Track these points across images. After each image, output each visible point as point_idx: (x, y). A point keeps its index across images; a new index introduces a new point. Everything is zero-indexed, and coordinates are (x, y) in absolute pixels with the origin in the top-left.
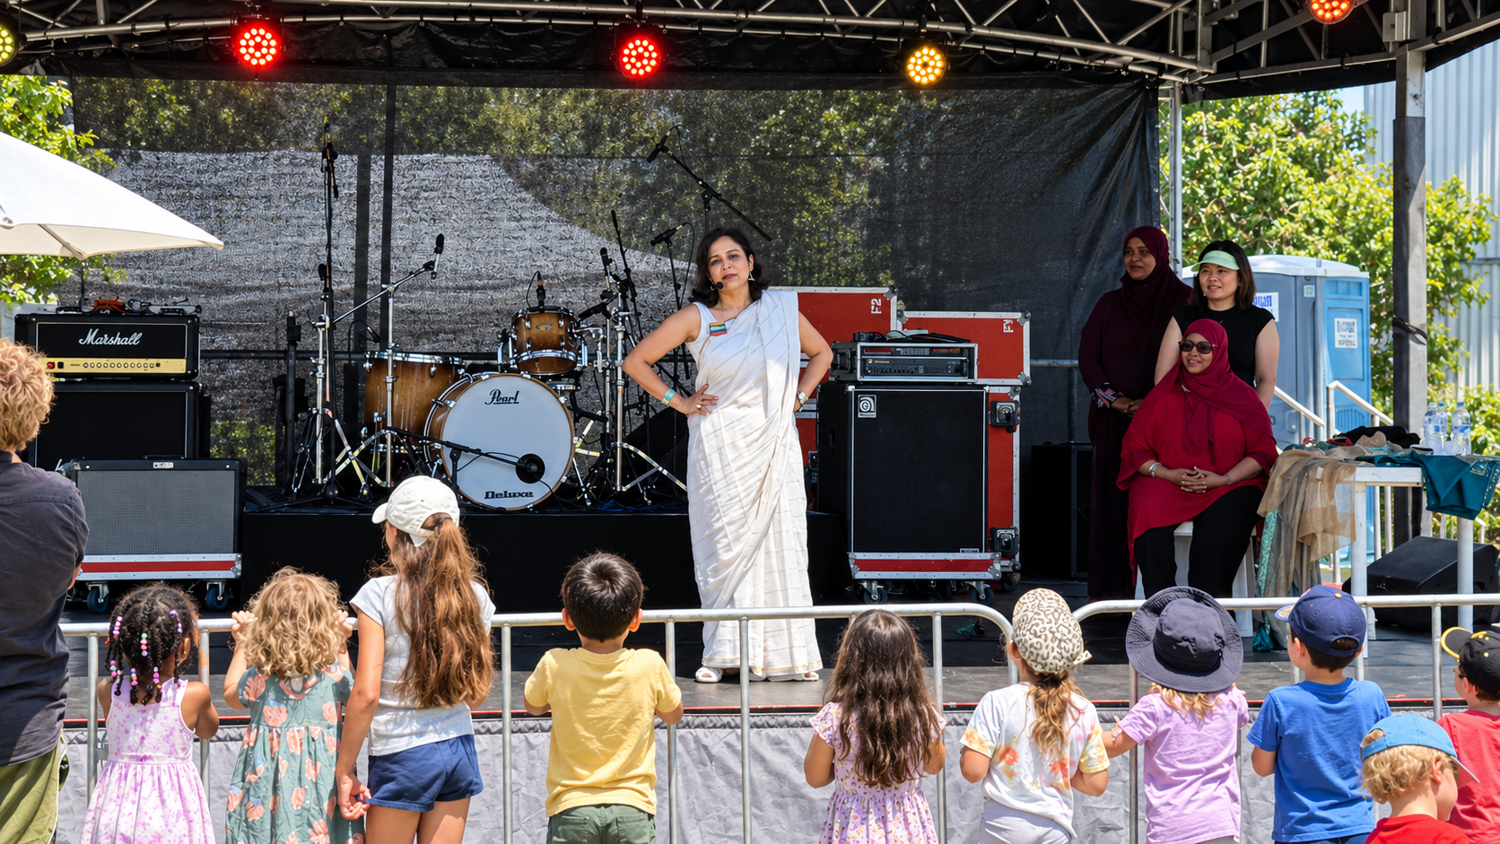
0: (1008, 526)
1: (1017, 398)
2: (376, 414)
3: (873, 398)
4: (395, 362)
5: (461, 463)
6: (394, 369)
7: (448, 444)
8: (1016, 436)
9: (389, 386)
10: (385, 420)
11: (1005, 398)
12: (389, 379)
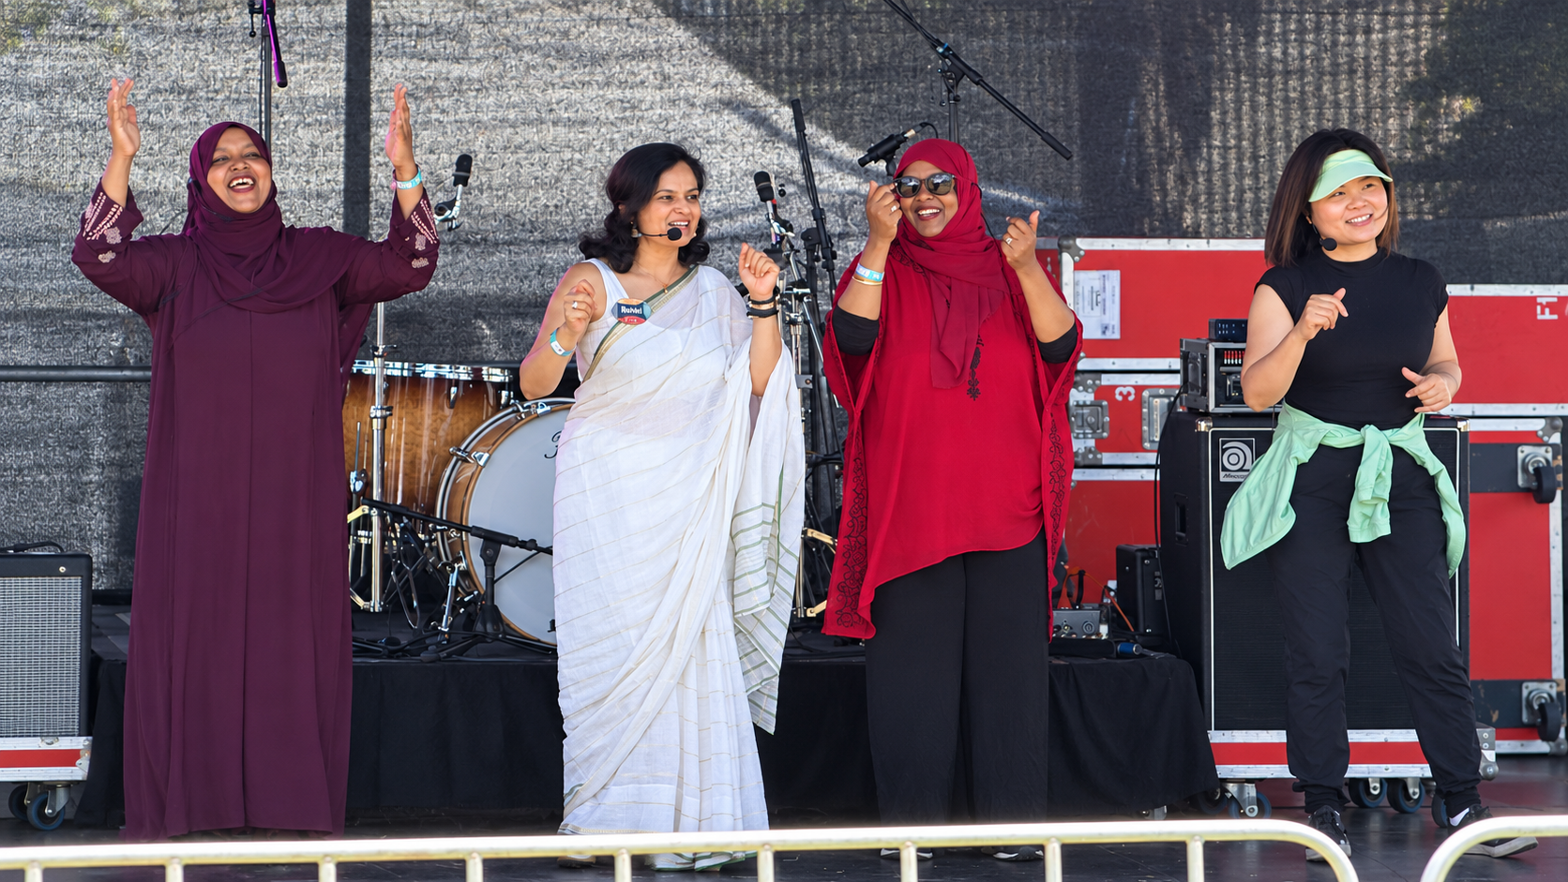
0: (1546, 677)
1: (1556, 438)
2: (353, 475)
3: (1249, 444)
4: (389, 379)
5: (502, 566)
6: (387, 392)
7: (476, 532)
8: (1555, 509)
9: (377, 424)
10: (368, 485)
11: (1532, 439)
12: (375, 411)
